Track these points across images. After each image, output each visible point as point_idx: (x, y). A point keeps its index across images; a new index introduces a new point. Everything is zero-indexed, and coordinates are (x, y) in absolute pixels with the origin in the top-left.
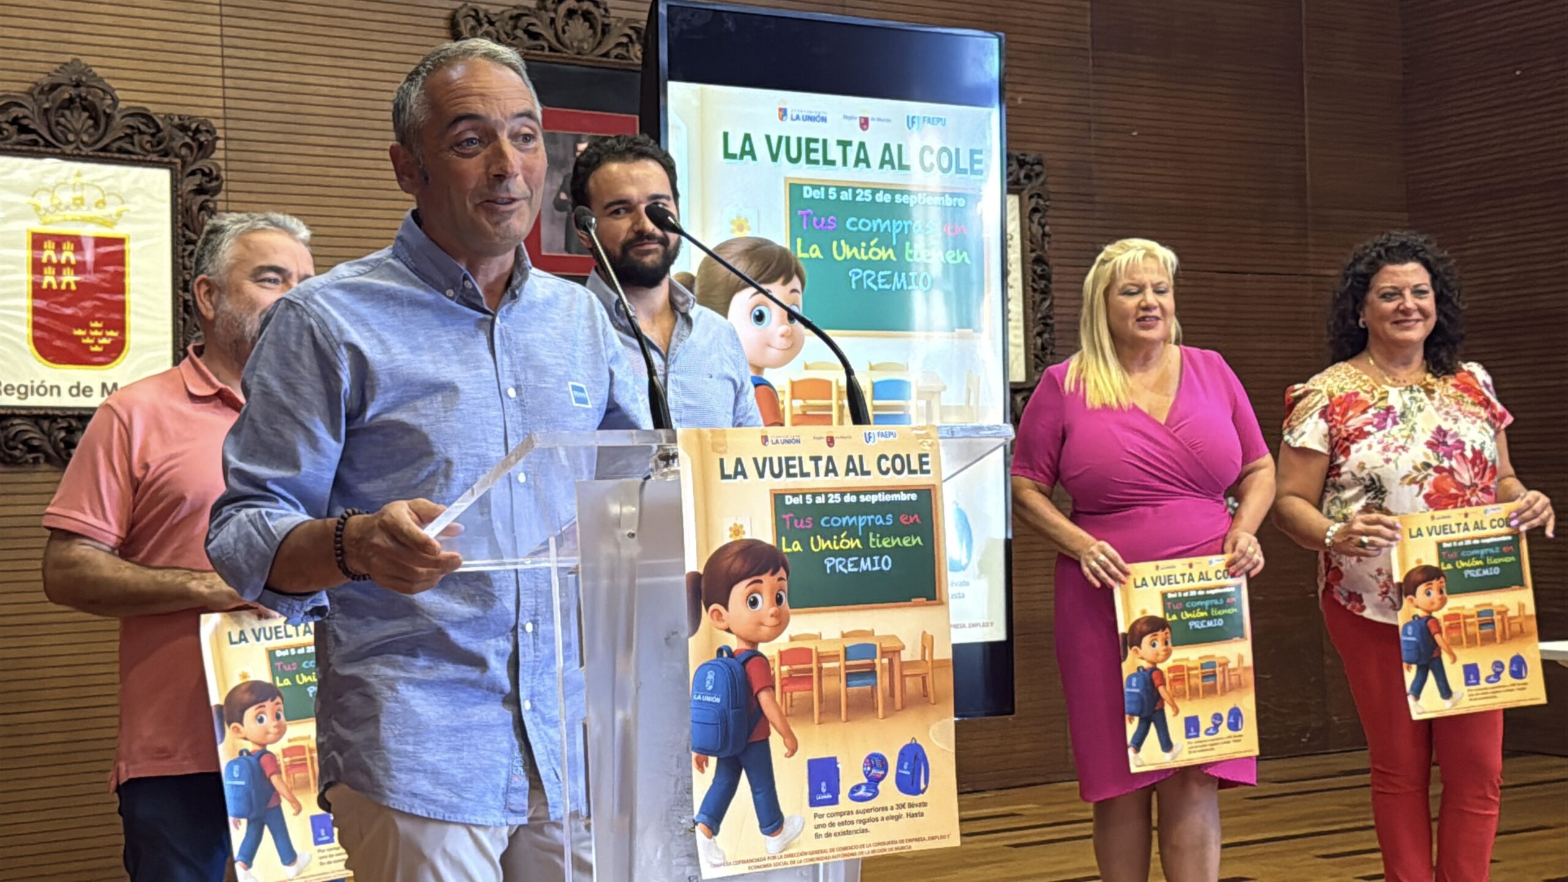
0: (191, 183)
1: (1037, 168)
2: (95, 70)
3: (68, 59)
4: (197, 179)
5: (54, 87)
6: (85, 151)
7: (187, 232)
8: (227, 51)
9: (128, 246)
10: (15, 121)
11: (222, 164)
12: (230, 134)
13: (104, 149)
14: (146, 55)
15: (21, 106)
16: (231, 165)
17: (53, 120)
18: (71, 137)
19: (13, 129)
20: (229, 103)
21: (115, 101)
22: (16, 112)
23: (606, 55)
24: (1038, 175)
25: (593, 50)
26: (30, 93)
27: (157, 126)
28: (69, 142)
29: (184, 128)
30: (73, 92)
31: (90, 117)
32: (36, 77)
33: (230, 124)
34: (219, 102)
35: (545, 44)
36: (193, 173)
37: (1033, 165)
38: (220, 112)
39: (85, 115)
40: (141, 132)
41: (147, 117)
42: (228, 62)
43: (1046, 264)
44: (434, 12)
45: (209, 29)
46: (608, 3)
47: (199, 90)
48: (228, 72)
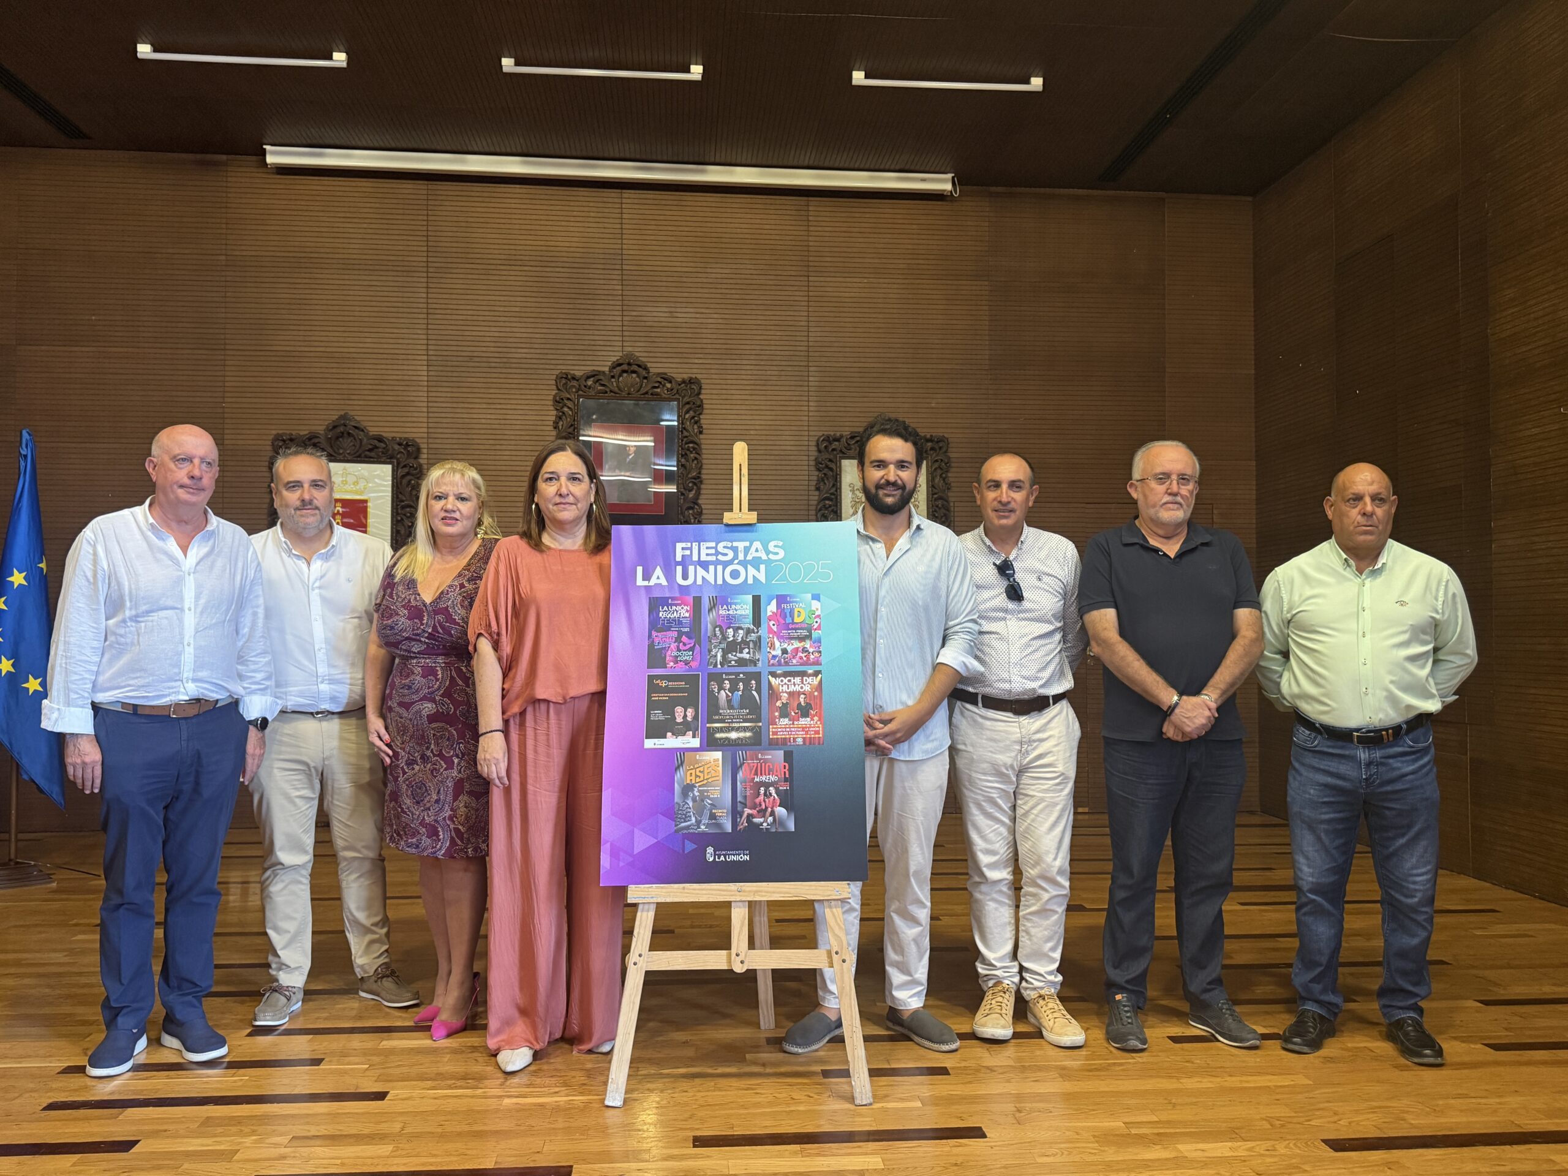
0: (401, 472)
1: (941, 444)
2: (355, 417)
3: (342, 413)
4: (406, 470)
5: (335, 427)
6: (350, 458)
7: (400, 496)
8: (430, 404)
9: (369, 504)
11: (422, 461)
12: (430, 446)
13: (359, 456)
15: (317, 437)
17: (334, 443)
18: (341, 451)
20: (430, 430)
21: (366, 433)
22: (316, 440)
23: (646, 393)
24: (940, 448)
25: (638, 391)
26: (323, 430)
27: (385, 443)
28: (342, 454)
29: (400, 444)
30: (342, 429)
31: (353, 441)
32: (326, 423)
33: (430, 441)
34: (425, 430)
35: (608, 390)
36: (405, 466)
37: (938, 442)
38: (424, 435)
39: (349, 440)
40: (376, 447)
41: (380, 439)
42: (431, 410)
43: (947, 501)
44: (547, 377)
45: (421, 394)
46: (649, 365)
47: (415, 425)
48: (431, 415)
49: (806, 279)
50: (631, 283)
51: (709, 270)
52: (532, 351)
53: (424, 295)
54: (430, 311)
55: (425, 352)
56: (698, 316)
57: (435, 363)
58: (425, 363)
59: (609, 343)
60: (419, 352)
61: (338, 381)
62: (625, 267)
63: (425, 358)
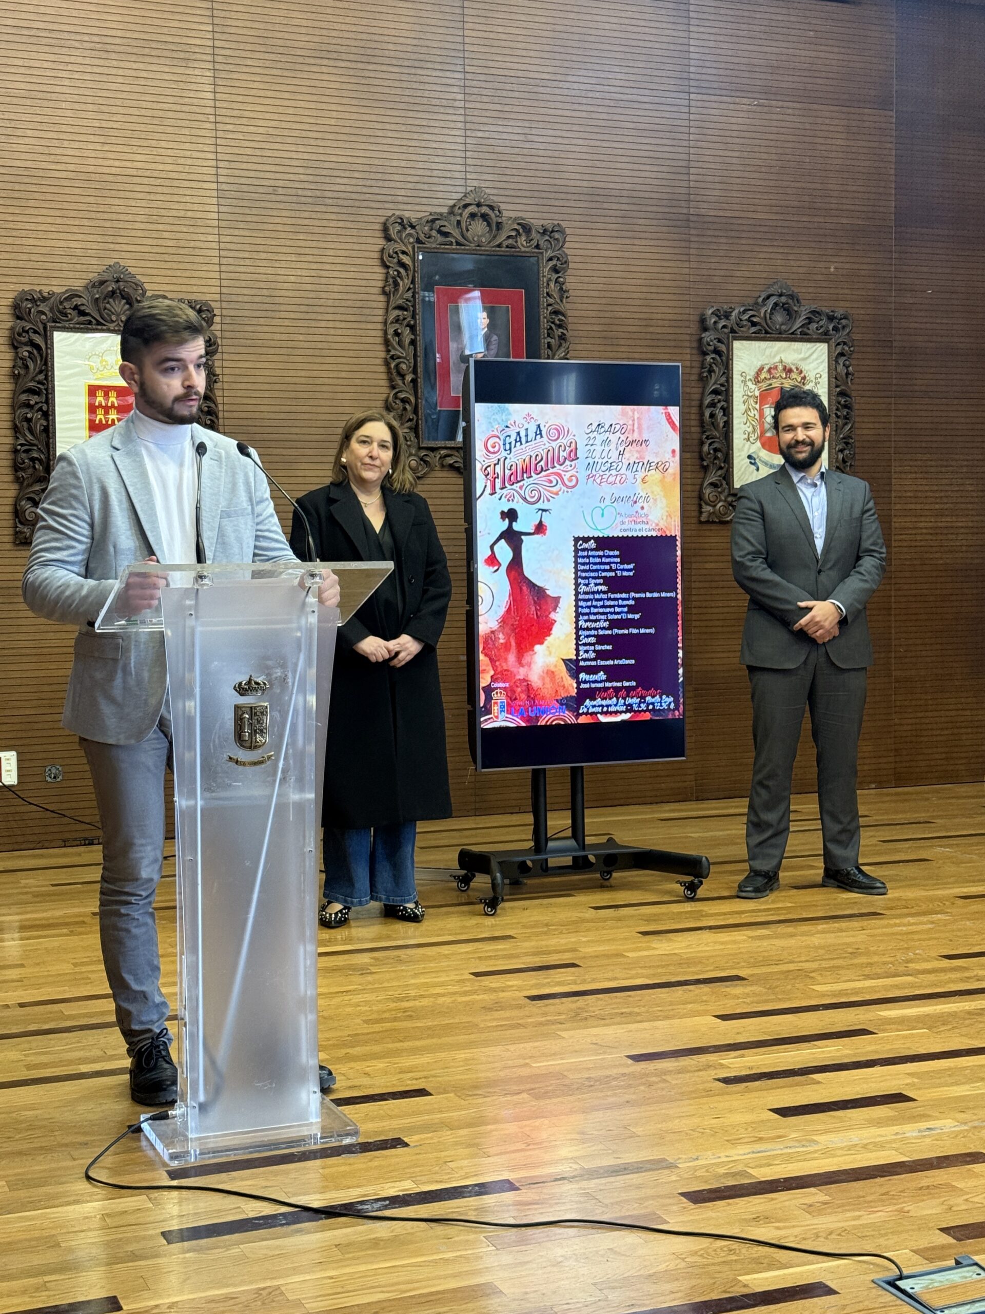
1: (844, 322)
2: (130, 269)
3: (112, 262)
5: (102, 283)
8: (223, 253)
10: (76, 308)
11: (218, 334)
12: (225, 312)
14: (166, 257)
15: (80, 297)
16: (227, 334)
17: (102, 306)
18: (114, 318)
19: (74, 313)
20: (224, 290)
21: (144, 292)
22: (77, 301)
23: (499, 246)
24: (844, 327)
25: (490, 242)
26: (86, 287)
28: (113, 322)
30: (114, 286)
31: (128, 303)
32: (91, 276)
33: (224, 305)
34: (218, 290)
35: (453, 240)
37: (840, 319)
38: (217, 297)
39: (124, 301)
42: (224, 261)
44: (372, 219)
45: (210, 238)
46: (503, 207)
47: (203, 282)
48: (223, 268)
49: (686, 96)
50: (475, 91)
51: (570, 78)
52: (354, 182)
53: (211, 96)
54: (219, 119)
55: (214, 179)
56: (559, 140)
57: (227, 194)
58: (215, 194)
59: (449, 175)
60: (206, 178)
61: (98, 215)
62: (468, 69)
63: (214, 186)
